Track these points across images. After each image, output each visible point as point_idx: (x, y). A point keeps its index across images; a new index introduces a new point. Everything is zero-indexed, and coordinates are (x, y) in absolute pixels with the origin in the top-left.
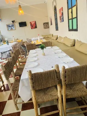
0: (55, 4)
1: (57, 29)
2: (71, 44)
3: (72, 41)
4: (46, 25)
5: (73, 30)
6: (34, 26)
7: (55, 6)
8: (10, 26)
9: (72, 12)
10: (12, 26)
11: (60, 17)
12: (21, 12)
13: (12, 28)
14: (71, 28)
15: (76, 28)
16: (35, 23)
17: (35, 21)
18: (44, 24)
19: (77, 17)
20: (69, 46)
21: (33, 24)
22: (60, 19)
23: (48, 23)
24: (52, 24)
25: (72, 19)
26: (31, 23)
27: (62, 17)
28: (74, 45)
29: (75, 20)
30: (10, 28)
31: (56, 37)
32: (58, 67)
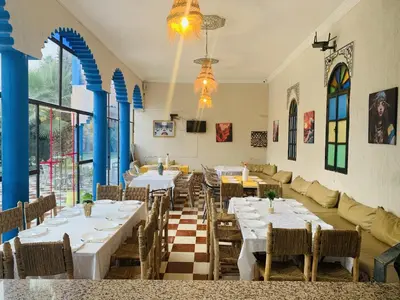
0: (293, 96)
1: (292, 156)
2: (329, 200)
3: (333, 194)
4: (259, 139)
5: (335, 168)
6: (225, 135)
7: (294, 102)
8: (161, 126)
9: (336, 130)
10: (167, 127)
11: (306, 131)
12: (205, 100)
13: (168, 131)
14: (331, 162)
15: (343, 166)
16: (231, 128)
17: (231, 124)
18: (254, 134)
19: (347, 144)
20: (324, 204)
21: (223, 129)
22: (305, 136)
23: (264, 134)
24: (276, 140)
25: (336, 144)
26: (218, 126)
27: (310, 132)
28: (336, 206)
29: (341, 149)
30: (161, 131)
31: (288, 175)
32: (310, 226)
